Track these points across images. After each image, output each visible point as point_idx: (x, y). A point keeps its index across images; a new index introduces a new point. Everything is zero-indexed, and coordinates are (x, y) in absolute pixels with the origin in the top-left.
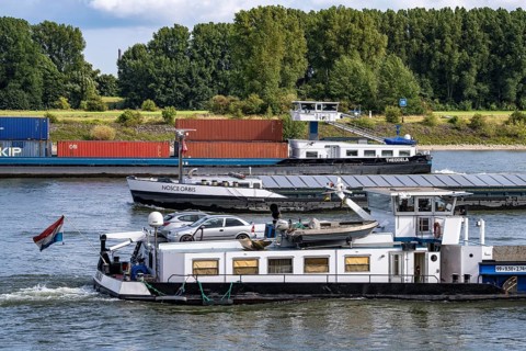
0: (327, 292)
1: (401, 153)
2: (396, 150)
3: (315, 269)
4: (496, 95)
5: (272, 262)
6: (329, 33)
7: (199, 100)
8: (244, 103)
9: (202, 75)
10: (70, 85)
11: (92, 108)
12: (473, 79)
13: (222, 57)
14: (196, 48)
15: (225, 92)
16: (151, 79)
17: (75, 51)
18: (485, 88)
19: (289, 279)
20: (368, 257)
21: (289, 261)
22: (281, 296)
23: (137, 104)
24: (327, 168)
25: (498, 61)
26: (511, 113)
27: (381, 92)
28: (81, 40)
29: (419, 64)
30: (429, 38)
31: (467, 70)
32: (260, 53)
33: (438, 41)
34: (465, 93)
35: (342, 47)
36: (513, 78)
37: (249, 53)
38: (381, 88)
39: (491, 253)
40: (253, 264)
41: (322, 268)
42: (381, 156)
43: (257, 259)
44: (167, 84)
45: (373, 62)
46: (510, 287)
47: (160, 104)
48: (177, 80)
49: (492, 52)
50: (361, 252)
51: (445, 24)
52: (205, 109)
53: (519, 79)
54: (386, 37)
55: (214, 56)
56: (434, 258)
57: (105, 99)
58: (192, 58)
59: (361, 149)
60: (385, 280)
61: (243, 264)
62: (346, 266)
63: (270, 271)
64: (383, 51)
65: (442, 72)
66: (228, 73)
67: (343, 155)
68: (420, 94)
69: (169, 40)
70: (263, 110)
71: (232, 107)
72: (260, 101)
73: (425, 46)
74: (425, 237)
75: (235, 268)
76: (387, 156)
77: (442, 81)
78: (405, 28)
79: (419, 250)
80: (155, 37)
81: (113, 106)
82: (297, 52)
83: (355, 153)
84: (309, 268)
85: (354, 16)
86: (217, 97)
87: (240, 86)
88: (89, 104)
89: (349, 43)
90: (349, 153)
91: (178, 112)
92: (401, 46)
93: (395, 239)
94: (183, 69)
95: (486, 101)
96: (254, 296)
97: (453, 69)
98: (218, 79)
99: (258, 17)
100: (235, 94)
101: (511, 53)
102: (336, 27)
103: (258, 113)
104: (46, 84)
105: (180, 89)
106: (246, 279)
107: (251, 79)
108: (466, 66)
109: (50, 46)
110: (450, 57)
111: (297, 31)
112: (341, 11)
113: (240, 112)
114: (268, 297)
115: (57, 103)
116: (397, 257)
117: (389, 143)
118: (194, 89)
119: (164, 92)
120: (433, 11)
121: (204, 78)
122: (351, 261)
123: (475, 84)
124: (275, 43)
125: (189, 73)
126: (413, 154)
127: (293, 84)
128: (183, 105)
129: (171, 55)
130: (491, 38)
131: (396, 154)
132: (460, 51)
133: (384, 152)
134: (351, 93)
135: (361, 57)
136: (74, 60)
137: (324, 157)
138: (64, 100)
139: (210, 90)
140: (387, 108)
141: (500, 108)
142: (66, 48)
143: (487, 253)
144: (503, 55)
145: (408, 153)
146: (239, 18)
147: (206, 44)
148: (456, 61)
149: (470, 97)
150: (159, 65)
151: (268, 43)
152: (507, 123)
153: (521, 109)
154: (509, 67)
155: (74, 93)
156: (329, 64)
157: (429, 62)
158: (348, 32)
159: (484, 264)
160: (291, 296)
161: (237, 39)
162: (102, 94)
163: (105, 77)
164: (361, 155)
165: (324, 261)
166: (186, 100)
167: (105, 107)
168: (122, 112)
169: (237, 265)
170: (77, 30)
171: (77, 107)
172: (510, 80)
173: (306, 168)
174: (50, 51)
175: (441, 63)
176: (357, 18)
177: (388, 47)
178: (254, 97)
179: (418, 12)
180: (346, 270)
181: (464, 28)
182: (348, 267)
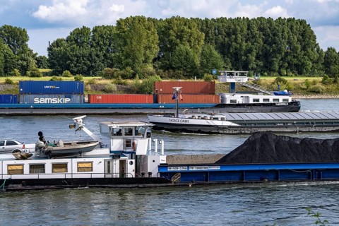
0: (65, 184)
1: (284, 100)
2: (281, 98)
3: (59, 170)
4: (267, 67)
5: (32, 166)
6: (171, 32)
7: (96, 71)
8: (122, 72)
9: (97, 56)
10: (20, 62)
11: (33, 75)
12: (254, 58)
13: (110, 46)
14: (94, 40)
15: (111, 66)
16: (68, 58)
17: (23, 42)
18: (261, 63)
19: (42, 176)
20: (92, 163)
21: (43, 166)
22: (36, 187)
23: (59, 73)
24: (242, 109)
25: (268, 48)
26: (275, 78)
27: (202, 65)
28: (26, 36)
29: (223, 49)
30: (228, 35)
31: (250, 53)
32: (131, 43)
33: (233, 36)
34: (250, 67)
35: (178, 40)
36: (277, 58)
37: (125, 44)
38: (202, 63)
39: (165, 159)
40: (20, 168)
41: (63, 170)
42: (272, 102)
43: (23, 165)
44: (77, 61)
45: (197, 48)
46: (175, 179)
47: (73, 73)
48: (83, 59)
49: (264, 43)
50: (87, 160)
51: (237, 27)
52: (99, 76)
53: (280, 58)
54: (204, 34)
55: (105, 45)
56: (131, 163)
57: (41, 70)
58: (92, 46)
59: (261, 98)
60: (102, 176)
61: (14, 168)
62: (78, 168)
63: (31, 172)
64: (202, 42)
65: (236, 54)
66: (113, 55)
67: (251, 102)
68: (224, 67)
69: (79, 36)
70: (133, 77)
71: (115, 74)
72: (132, 71)
73: (227, 39)
74: (128, 150)
75: (8, 171)
76: (276, 102)
77: (237, 60)
78: (215, 29)
79: (122, 158)
80: (71, 34)
81: (46, 74)
82: (153, 42)
83: (258, 100)
84: (55, 170)
85: (186, 22)
86: (106, 68)
87: (120, 62)
88: (31, 73)
89: (183, 37)
90: (254, 100)
91: (84, 78)
92: (212, 39)
93: (111, 152)
94: (86, 52)
95: (262, 71)
96: (20, 187)
97: (242, 53)
98: (107, 58)
99: (130, 23)
100: (117, 67)
101: (275, 43)
102: (175, 28)
103: (131, 78)
104: (6, 61)
105: (85, 64)
106: (15, 177)
107: (126, 58)
108: (250, 51)
109: (8, 39)
110: (240, 45)
111: (153, 30)
112: (178, 19)
113: (120, 77)
114: (28, 187)
115: (12, 72)
116: (109, 162)
117: (276, 94)
118: (93, 64)
119: (76, 66)
120: (231, 19)
121: (99, 58)
122: (81, 165)
123: (255, 61)
124: (140, 37)
125: (90, 55)
126: (290, 101)
127: (151, 61)
128: (87, 74)
129: (80, 44)
130: (264, 35)
131: (281, 101)
132: (246, 42)
133: (274, 100)
134: (185, 66)
135: (190, 45)
136: (23, 48)
137: (241, 102)
138: (17, 71)
139: (102, 65)
140: (205, 75)
141: (269, 75)
142: (18, 40)
143: (163, 159)
144: (270, 44)
145: (287, 100)
146: (119, 23)
147: (100, 38)
148: (244, 48)
149: (252, 69)
150: (73, 50)
151: (136, 38)
152: (273, 83)
153: (281, 75)
154: (274, 51)
155: (23, 66)
156: (171, 50)
157: (229, 49)
158: (182, 31)
159: (161, 166)
160: (42, 187)
161: (118, 35)
162: (39, 67)
163: (41, 57)
164: (261, 102)
165: (65, 166)
166: (88, 70)
167: (41, 75)
168: (51, 78)
169: (10, 169)
170: (24, 30)
171: (24, 74)
172: (275, 59)
173: (231, 109)
174: (8, 42)
175: (236, 49)
176: (187, 23)
177: (205, 40)
178: (129, 68)
179: (222, 20)
180: (78, 171)
181: (248, 29)
182: (79, 169)
